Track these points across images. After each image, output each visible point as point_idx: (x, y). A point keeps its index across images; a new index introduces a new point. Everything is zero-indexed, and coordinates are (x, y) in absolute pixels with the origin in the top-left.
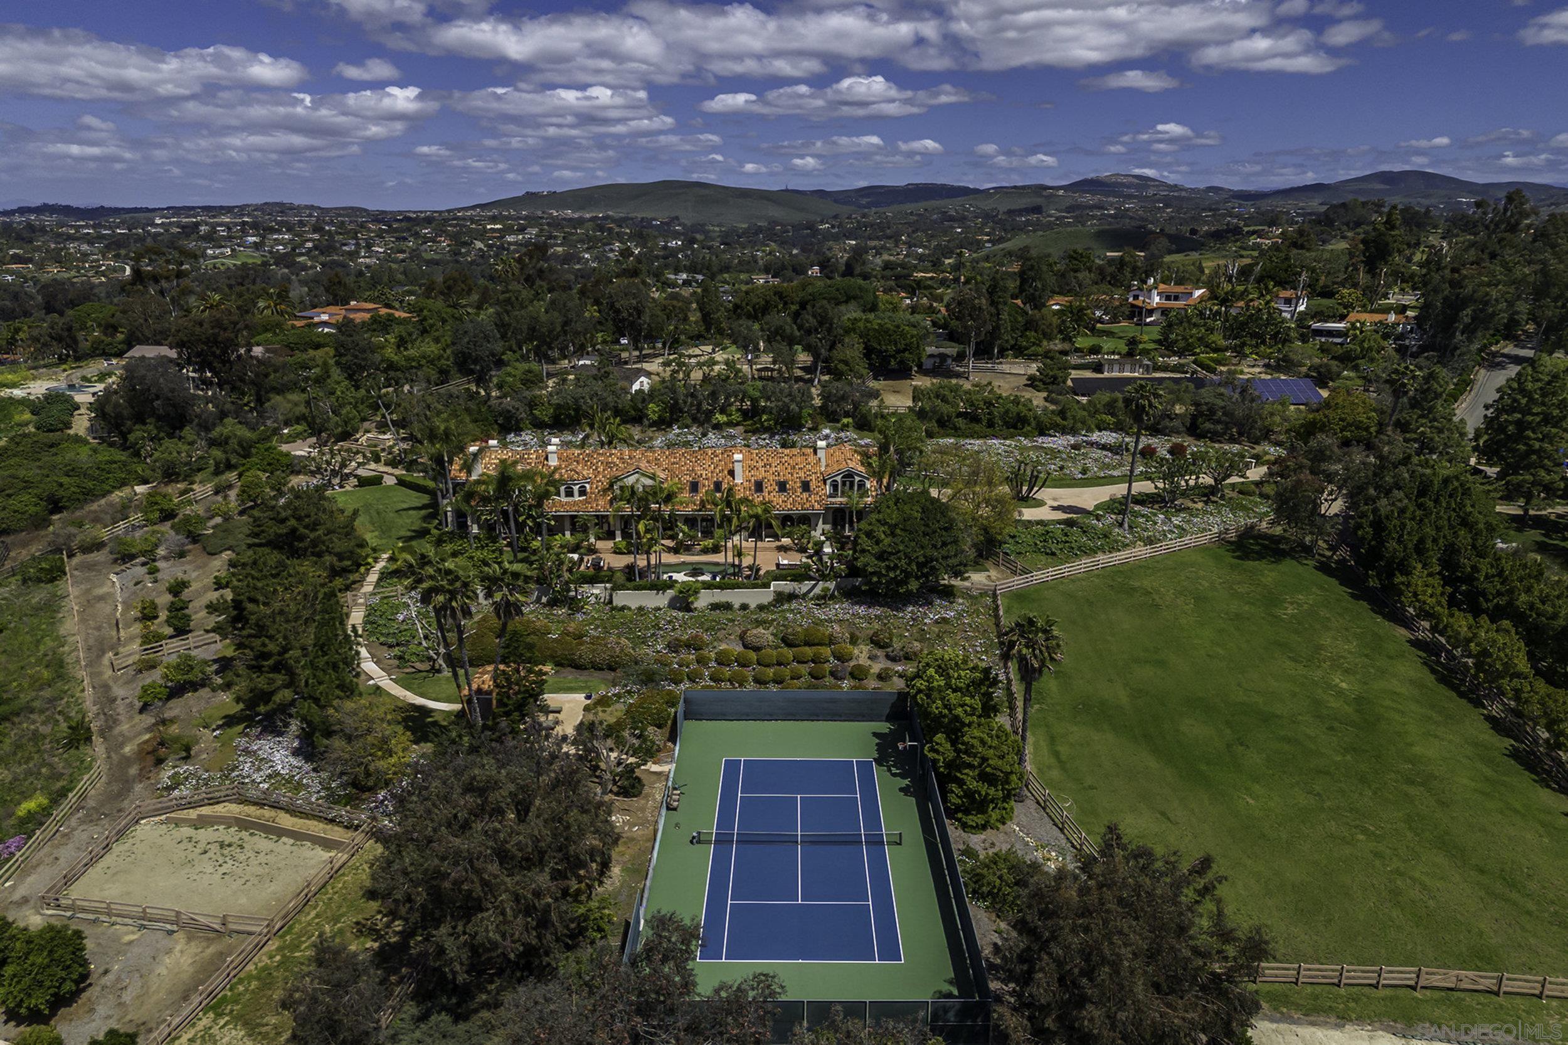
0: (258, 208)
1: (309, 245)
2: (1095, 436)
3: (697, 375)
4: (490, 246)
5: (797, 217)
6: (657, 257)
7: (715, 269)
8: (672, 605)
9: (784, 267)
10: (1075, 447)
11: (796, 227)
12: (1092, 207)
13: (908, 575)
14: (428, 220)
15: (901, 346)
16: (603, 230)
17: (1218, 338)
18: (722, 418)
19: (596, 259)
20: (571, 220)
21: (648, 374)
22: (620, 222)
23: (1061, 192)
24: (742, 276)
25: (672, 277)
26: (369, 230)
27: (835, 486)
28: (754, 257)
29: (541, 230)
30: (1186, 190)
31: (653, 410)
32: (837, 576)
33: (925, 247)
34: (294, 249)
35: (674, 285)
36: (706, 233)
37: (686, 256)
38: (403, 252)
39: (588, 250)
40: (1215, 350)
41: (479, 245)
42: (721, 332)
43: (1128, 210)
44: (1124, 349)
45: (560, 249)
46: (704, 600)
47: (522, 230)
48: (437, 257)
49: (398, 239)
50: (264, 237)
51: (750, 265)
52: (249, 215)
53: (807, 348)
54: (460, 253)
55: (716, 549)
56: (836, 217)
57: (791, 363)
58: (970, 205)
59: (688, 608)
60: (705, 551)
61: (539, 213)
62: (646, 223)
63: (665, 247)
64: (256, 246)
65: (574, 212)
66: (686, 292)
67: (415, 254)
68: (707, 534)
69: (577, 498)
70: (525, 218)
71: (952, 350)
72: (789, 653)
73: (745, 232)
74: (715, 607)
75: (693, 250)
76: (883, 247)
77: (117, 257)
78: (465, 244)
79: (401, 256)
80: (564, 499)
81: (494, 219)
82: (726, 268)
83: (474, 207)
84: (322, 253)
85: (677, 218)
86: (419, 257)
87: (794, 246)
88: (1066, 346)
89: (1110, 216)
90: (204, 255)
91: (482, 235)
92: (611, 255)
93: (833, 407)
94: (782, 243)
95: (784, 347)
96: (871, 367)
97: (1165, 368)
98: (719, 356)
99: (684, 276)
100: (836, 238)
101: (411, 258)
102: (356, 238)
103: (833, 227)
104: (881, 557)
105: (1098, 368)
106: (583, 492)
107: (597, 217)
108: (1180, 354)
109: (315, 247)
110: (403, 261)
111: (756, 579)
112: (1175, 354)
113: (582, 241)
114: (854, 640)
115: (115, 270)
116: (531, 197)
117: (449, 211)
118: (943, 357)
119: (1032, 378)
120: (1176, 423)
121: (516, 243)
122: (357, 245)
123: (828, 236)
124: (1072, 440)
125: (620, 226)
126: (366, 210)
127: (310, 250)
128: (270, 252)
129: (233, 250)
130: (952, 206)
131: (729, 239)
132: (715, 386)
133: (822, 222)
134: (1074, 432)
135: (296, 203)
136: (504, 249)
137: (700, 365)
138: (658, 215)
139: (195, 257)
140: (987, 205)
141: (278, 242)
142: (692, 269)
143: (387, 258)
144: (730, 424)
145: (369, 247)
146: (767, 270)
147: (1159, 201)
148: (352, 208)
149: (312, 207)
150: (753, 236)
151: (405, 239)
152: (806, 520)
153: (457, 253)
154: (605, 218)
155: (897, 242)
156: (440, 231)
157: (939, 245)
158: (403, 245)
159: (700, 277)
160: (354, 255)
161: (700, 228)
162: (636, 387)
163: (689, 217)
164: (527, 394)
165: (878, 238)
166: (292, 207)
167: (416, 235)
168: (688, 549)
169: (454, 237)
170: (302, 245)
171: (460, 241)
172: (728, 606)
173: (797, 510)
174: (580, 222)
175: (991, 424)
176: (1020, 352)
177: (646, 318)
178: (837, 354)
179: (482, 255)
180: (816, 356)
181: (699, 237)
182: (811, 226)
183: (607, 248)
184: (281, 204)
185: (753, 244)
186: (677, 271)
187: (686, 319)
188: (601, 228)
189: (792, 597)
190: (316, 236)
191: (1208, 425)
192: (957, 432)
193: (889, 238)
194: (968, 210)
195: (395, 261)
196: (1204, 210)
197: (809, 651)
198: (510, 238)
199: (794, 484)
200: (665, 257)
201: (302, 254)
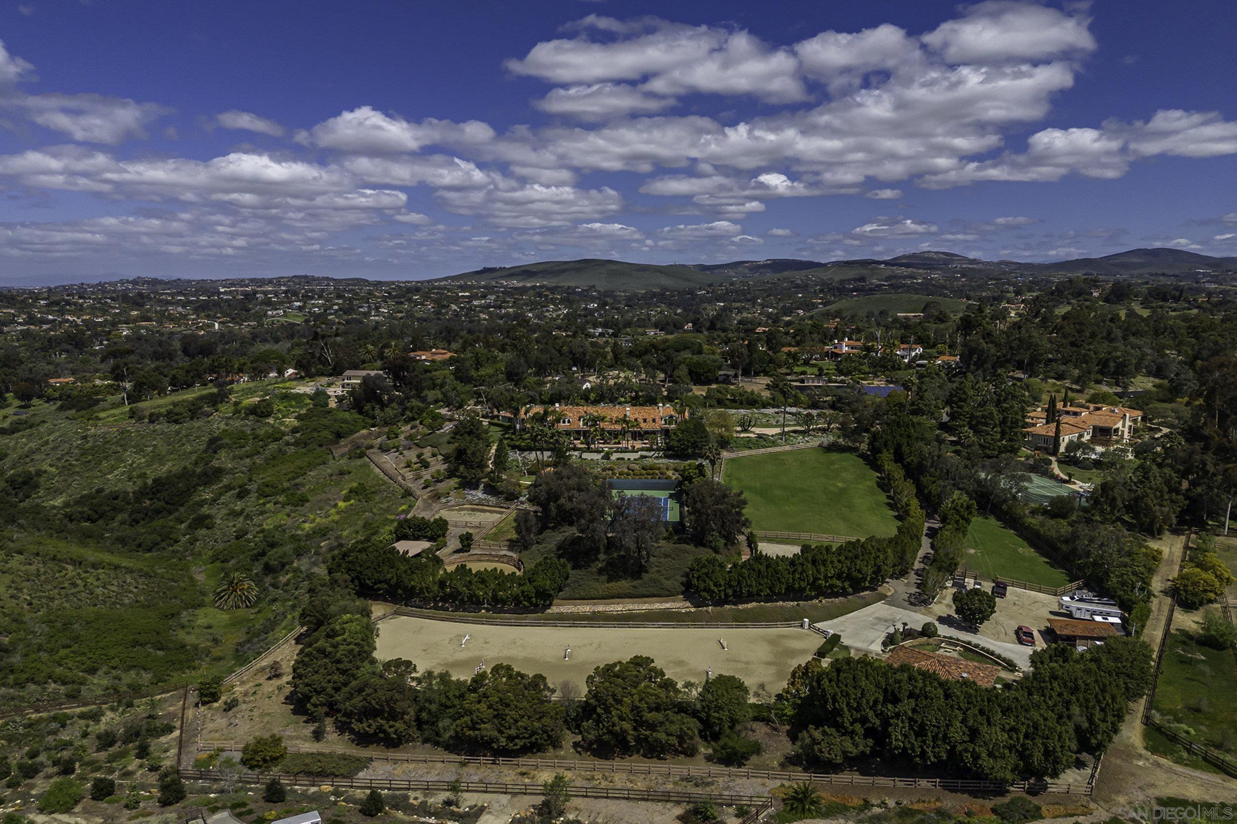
0: (290, 279)
1: (336, 307)
2: (788, 409)
3: (612, 382)
4: (462, 308)
5: (684, 285)
6: (580, 316)
7: (621, 326)
8: (603, 458)
9: (668, 324)
10: (776, 413)
11: (681, 293)
12: (904, 278)
13: (688, 447)
14: (417, 290)
15: (706, 370)
16: (541, 297)
17: (866, 368)
18: (622, 399)
19: (537, 317)
20: (516, 289)
21: (590, 382)
22: (553, 290)
23: (882, 266)
24: (640, 330)
25: (592, 331)
26: (375, 297)
27: (665, 420)
28: (649, 315)
29: (498, 297)
30: (983, 263)
31: (592, 396)
32: (663, 450)
33: (773, 308)
34: (325, 311)
35: (593, 336)
36: (614, 297)
37: (600, 315)
38: (401, 312)
39: (530, 311)
40: (863, 374)
41: (454, 307)
42: (623, 364)
43: (932, 279)
44: (817, 373)
45: (511, 310)
46: (614, 457)
47: (484, 297)
48: (425, 316)
49: (397, 303)
50: (305, 303)
51: (644, 323)
52: (284, 285)
53: (662, 371)
54: (440, 313)
55: (619, 443)
56: (710, 285)
57: (654, 377)
58: (812, 275)
59: (608, 459)
60: (615, 443)
61: (494, 283)
62: (570, 291)
63: (586, 309)
64: (300, 308)
65: (518, 282)
66: (601, 341)
67: (410, 315)
68: (616, 438)
69: (567, 424)
70: (484, 287)
71: (731, 373)
72: (644, 472)
73: (644, 297)
74: (618, 459)
75: (606, 310)
76: (743, 308)
77: (208, 317)
78: (444, 306)
79: (400, 315)
80: (562, 424)
81: (463, 288)
82: (628, 324)
83: (446, 279)
84: (345, 313)
85: (594, 286)
86: (412, 316)
87: (679, 307)
88: (788, 371)
89: (918, 284)
90: (266, 315)
91: (456, 300)
92: (547, 314)
93: (671, 395)
94: (670, 305)
95: (650, 370)
96: (692, 380)
97: (836, 382)
98: (622, 375)
99: (600, 330)
100: (710, 301)
101: (407, 317)
102: (368, 302)
103: (708, 293)
104: (678, 441)
105: (802, 381)
106: (569, 422)
107: (535, 286)
108: (846, 375)
109: (340, 309)
110: (401, 318)
111: (634, 451)
112: (843, 375)
113: (527, 305)
114: (667, 469)
115: (208, 326)
116: (486, 270)
117: (428, 282)
118: (728, 376)
119: (768, 385)
120: (826, 404)
121: (480, 306)
122: (369, 307)
123: (703, 300)
124: (776, 410)
125: (553, 293)
126: (367, 281)
127: (336, 311)
128: (309, 312)
129: (284, 312)
130: (798, 276)
131: (632, 302)
132: (619, 387)
133: (700, 289)
134: (778, 407)
135: (316, 276)
136: (472, 310)
137: (613, 378)
138: (579, 283)
139: (260, 317)
140: (825, 276)
141: (315, 306)
142: (605, 325)
143: (391, 316)
144: (626, 402)
145: (377, 308)
146: (656, 325)
147: (957, 272)
148: (357, 279)
149: (327, 279)
150: (650, 299)
151: (402, 303)
152: (654, 433)
153: (438, 313)
154: (540, 287)
155: (754, 304)
156: (426, 297)
157: (784, 306)
158: (400, 307)
159: (611, 331)
160: (367, 315)
161: (609, 293)
162: (584, 387)
163: (602, 285)
164: (538, 389)
165: (740, 301)
166: (314, 279)
167: (410, 300)
168: (608, 443)
169: (435, 301)
170: (331, 308)
171: (440, 305)
172: (623, 459)
173: (650, 429)
174: (523, 290)
175: (741, 403)
176: (766, 374)
177: (588, 357)
178: (676, 373)
179: (457, 315)
180: (666, 374)
181: (609, 300)
182: (691, 292)
183: (545, 309)
184: (306, 277)
185: (649, 306)
186: (595, 326)
187: (605, 358)
188: (540, 295)
189: (646, 457)
190: (340, 301)
191: (839, 405)
192: (726, 407)
193: (748, 301)
194: (811, 280)
195: (395, 318)
196: (991, 279)
197: (651, 472)
198: (476, 303)
199: (649, 419)
200: (585, 316)
201: (332, 314)
